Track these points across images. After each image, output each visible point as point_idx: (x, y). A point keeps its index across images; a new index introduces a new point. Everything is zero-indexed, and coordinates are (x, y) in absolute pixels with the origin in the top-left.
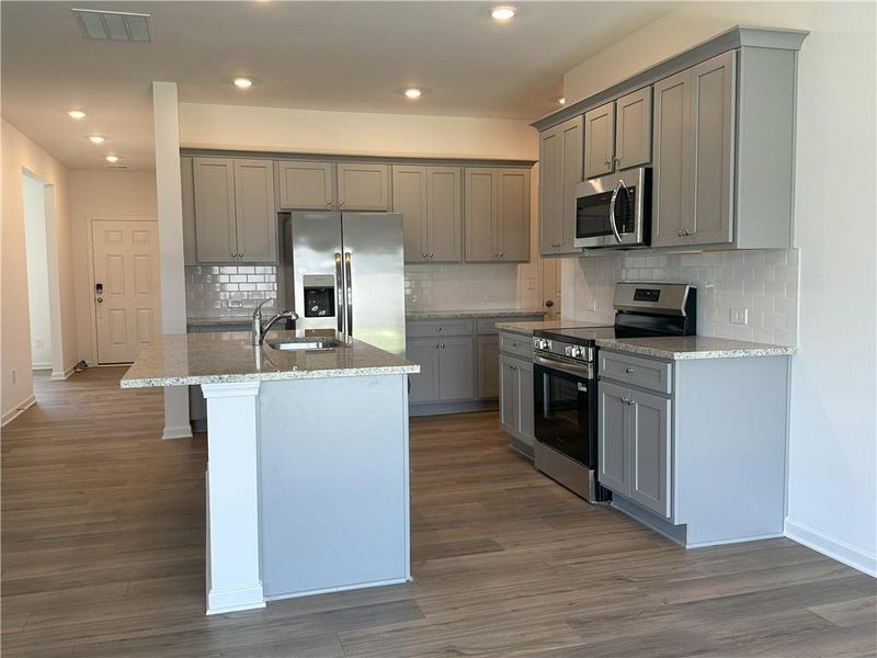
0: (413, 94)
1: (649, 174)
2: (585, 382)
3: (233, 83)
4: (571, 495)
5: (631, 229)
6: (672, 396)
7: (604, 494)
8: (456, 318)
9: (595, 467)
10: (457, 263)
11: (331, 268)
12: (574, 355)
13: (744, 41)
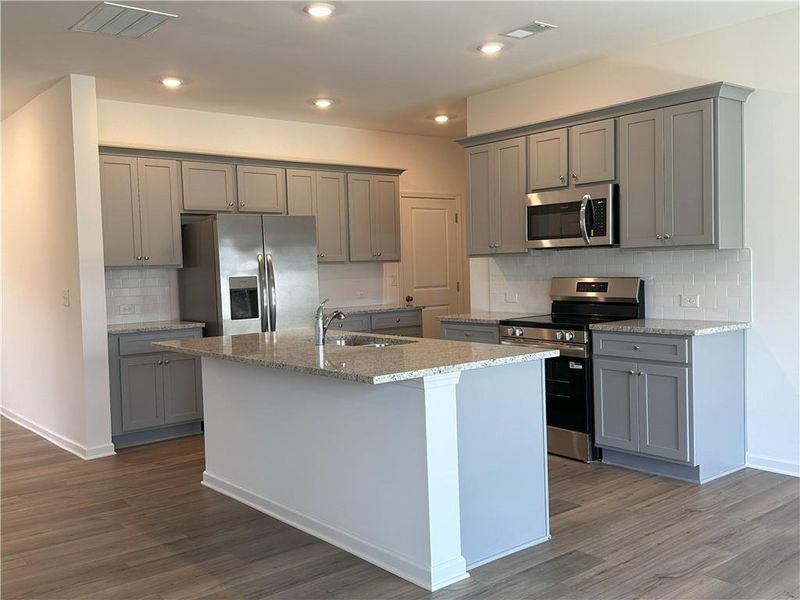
0: (323, 104)
1: (616, 189)
2: (577, 360)
3: (161, 83)
4: (564, 460)
5: (604, 233)
6: (690, 365)
7: (598, 454)
8: (354, 315)
9: (591, 432)
10: (342, 262)
11: (254, 271)
12: (568, 339)
13: (722, 93)
